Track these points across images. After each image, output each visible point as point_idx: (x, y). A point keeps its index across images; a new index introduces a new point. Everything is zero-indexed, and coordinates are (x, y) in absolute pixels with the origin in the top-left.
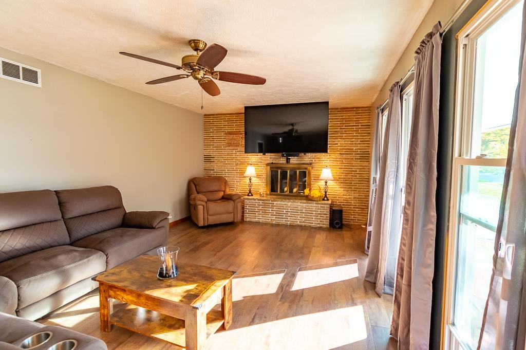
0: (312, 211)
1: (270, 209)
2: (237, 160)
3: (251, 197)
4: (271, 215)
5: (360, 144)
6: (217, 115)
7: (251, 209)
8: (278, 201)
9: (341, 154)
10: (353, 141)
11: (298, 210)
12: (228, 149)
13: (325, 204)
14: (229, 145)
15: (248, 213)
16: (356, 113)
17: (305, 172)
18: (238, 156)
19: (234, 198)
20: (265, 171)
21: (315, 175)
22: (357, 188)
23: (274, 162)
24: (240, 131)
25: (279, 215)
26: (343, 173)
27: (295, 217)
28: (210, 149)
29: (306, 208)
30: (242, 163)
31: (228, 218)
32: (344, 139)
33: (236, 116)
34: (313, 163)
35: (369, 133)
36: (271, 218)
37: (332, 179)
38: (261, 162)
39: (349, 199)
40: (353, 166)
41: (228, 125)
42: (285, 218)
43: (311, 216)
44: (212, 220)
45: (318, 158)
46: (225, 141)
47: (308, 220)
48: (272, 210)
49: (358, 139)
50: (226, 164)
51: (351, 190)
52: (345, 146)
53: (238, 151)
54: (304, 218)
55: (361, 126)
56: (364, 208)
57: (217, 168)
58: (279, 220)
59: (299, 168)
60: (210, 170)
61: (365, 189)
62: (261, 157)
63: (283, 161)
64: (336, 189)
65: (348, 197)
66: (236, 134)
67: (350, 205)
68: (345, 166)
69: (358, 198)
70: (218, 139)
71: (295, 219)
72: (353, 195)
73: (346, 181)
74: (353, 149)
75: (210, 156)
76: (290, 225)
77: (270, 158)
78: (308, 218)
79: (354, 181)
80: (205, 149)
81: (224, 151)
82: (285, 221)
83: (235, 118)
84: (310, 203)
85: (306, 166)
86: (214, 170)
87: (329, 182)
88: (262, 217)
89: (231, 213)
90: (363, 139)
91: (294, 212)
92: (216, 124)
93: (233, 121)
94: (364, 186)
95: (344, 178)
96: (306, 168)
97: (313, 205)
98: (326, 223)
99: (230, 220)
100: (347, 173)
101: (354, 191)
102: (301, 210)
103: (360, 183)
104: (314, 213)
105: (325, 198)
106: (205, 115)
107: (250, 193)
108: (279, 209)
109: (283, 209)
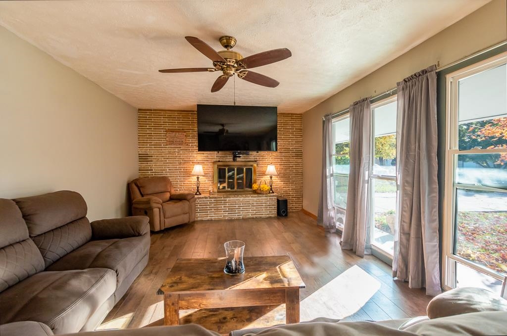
0: (262, 203)
1: (223, 206)
2: (180, 158)
3: (199, 196)
4: (224, 212)
5: (295, 144)
6: (154, 110)
7: (202, 208)
8: (230, 197)
9: (280, 152)
10: (289, 142)
11: (250, 204)
12: (169, 147)
13: (273, 196)
14: (171, 143)
15: (198, 213)
16: (292, 119)
17: (251, 169)
18: (181, 154)
19: (189, 197)
20: (212, 170)
21: (260, 171)
22: (294, 181)
23: (221, 160)
24: (182, 129)
25: (231, 210)
26: (282, 169)
27: (247, 211)
28: (147, 147)
29: (257, 201)
30: (186, 162)
31: (184, 219)
32: (283, 139)
33: (178, 113)
34: (257, 161)
35: (301, 136)
36: (223, 215)
37: (276, 173)
38: (208, 161)
39: (288, 191)
40: (291, 163)
41: (169, 122)
42: (237, 213)
43: (261, 208)
44: (169, 223)
45: (262, 156)
46: (165, 138)
47: (260, 212)
48: (224, 207)
49: (294, 140)
50: (167, 163)
51: (290, 183)
52: (284, 146)
53: (181, 150)
54: (255, 210)
55: (296, 129)
56: (299, 198)
57: (156, 168)
58: (231, 216)
59: (245, 166)
60: (147, 170)
61: (300, 181)
62: (207, 155)
63: (229, 158)
64: (278, 183)
65: (287, 189)
66: (178, 132)
67: (289, 196)
68: (284, 163)
69: (295, 189)
70: (156, 136)
71: (248, 213)
72: (291, 187)
73: (285, 175)
74: (289, 148)
75: (147, 154)
76: (243, 219)
77: (217, 156)
78: (259, 210)
79: (291, 175)
80: (140, 148)
81: (164, 150)
82: (238, 215)
83: (177, 116)
84: (260, 197)
85: (252, 163)
86: (152, 170)
87: (273, 177)
88: (214, 214)
89: (187, 213)
90: (297, 140)
91: (246, 206)
92: (154, 120)
93: (175, 118)
94: (299, 179)
95: (284, 173)
96: (252, 166)
97: (263, 198)
98: (274, 213)
99: (186, 221)
100: (287, 169)
101: (292, 183)
102: (252, 204)
103: (296, 177)
104: (264, 205)
105: (271, 190)
106: (139, 110)
107: (198, 192)
108: (231, 204)
109: (235, 204)
